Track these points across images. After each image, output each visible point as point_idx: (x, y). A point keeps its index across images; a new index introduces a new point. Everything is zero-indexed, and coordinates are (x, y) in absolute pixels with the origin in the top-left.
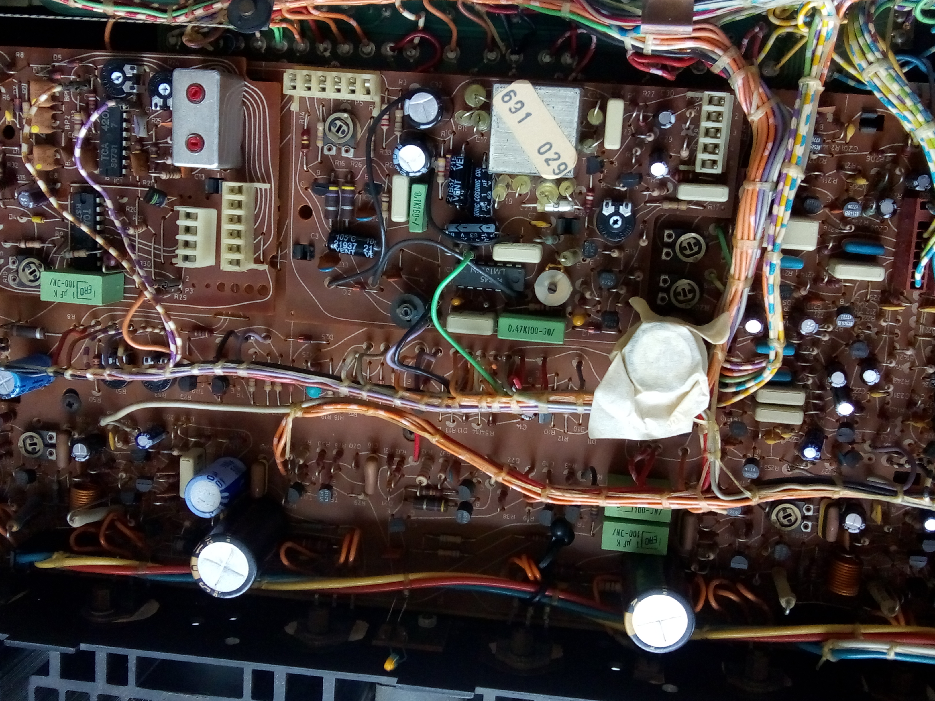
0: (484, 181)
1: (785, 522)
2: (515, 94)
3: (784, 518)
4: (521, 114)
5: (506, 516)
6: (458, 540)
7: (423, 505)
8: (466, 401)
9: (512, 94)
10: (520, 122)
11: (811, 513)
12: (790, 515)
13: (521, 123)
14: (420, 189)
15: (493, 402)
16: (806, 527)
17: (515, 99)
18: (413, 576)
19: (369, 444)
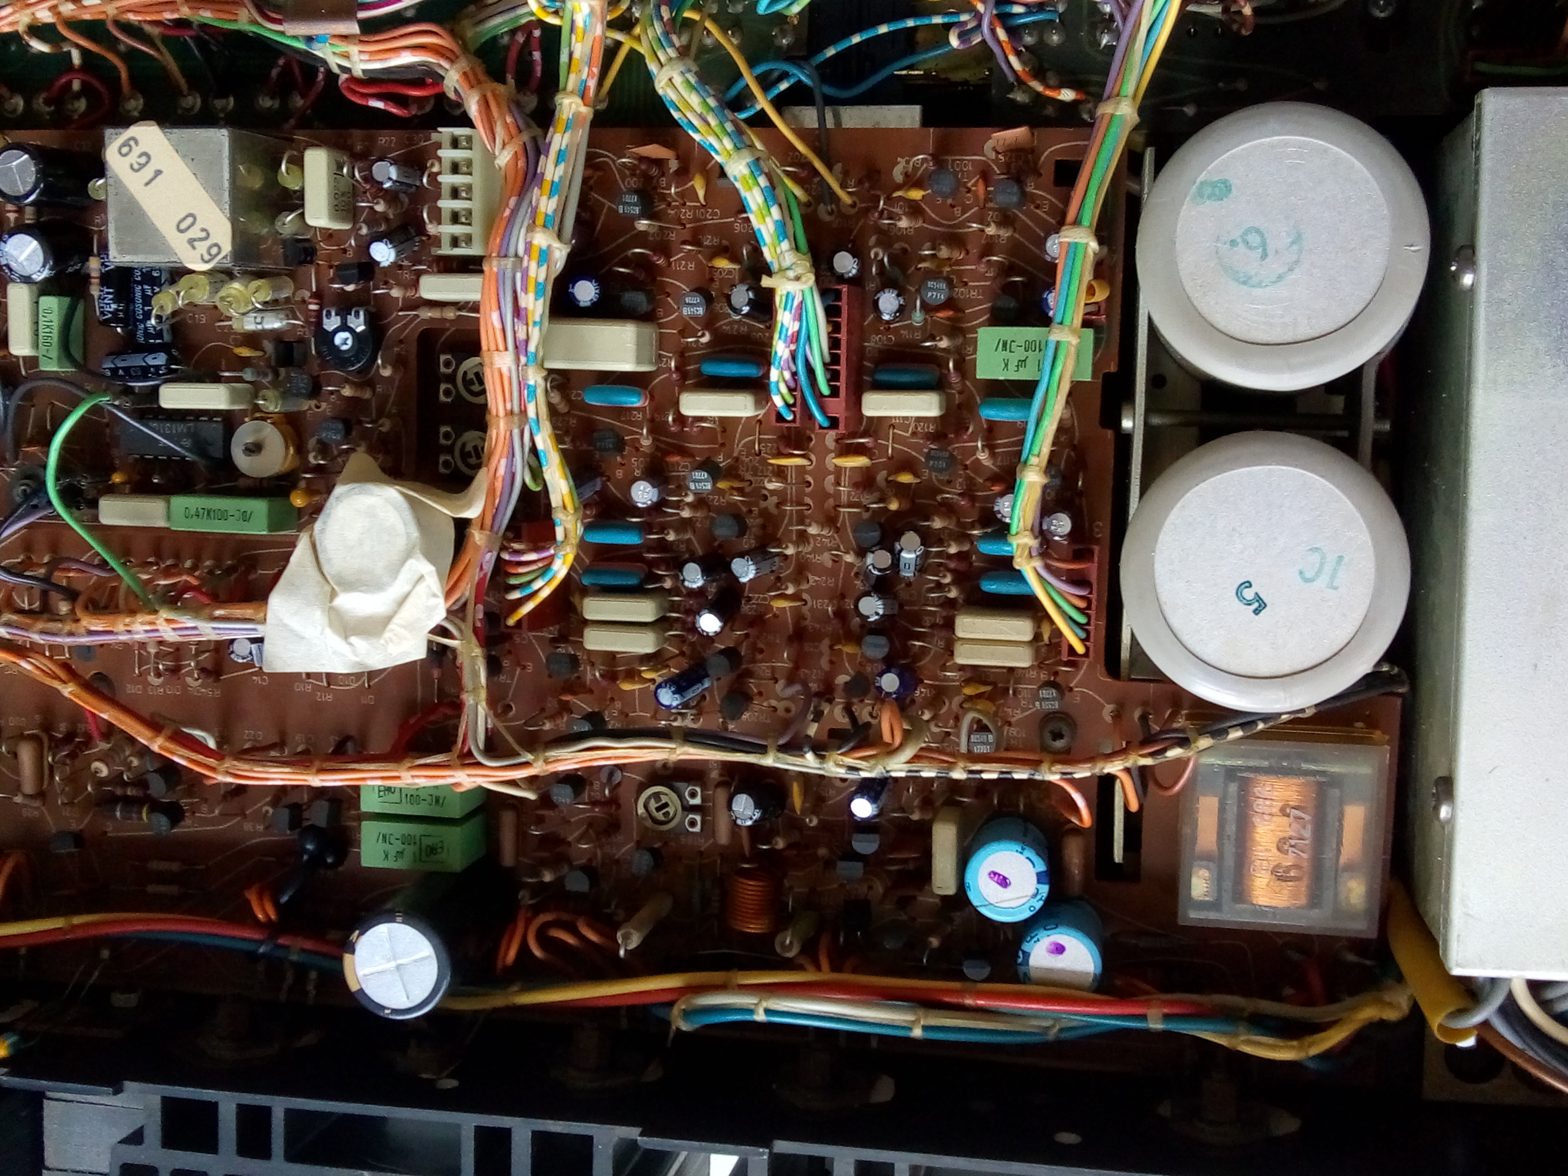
0: (146, 287)
1: (660, 816)
2: (137, 143)
3: (658, 809)
4: (147, 173)
5: (248, 827)
6: (175, 867)
7: (115, 811)
8: (97, 625)
9: (132, 143)
10: (147, 184)
11: (697, 801)
12: (666, 805)
13: (149, 186)
14: (52, 304)
15: (133, 623)
16: (693, 823)
17: (137, 151)
18: (77, 920)
19: (37, 717)
